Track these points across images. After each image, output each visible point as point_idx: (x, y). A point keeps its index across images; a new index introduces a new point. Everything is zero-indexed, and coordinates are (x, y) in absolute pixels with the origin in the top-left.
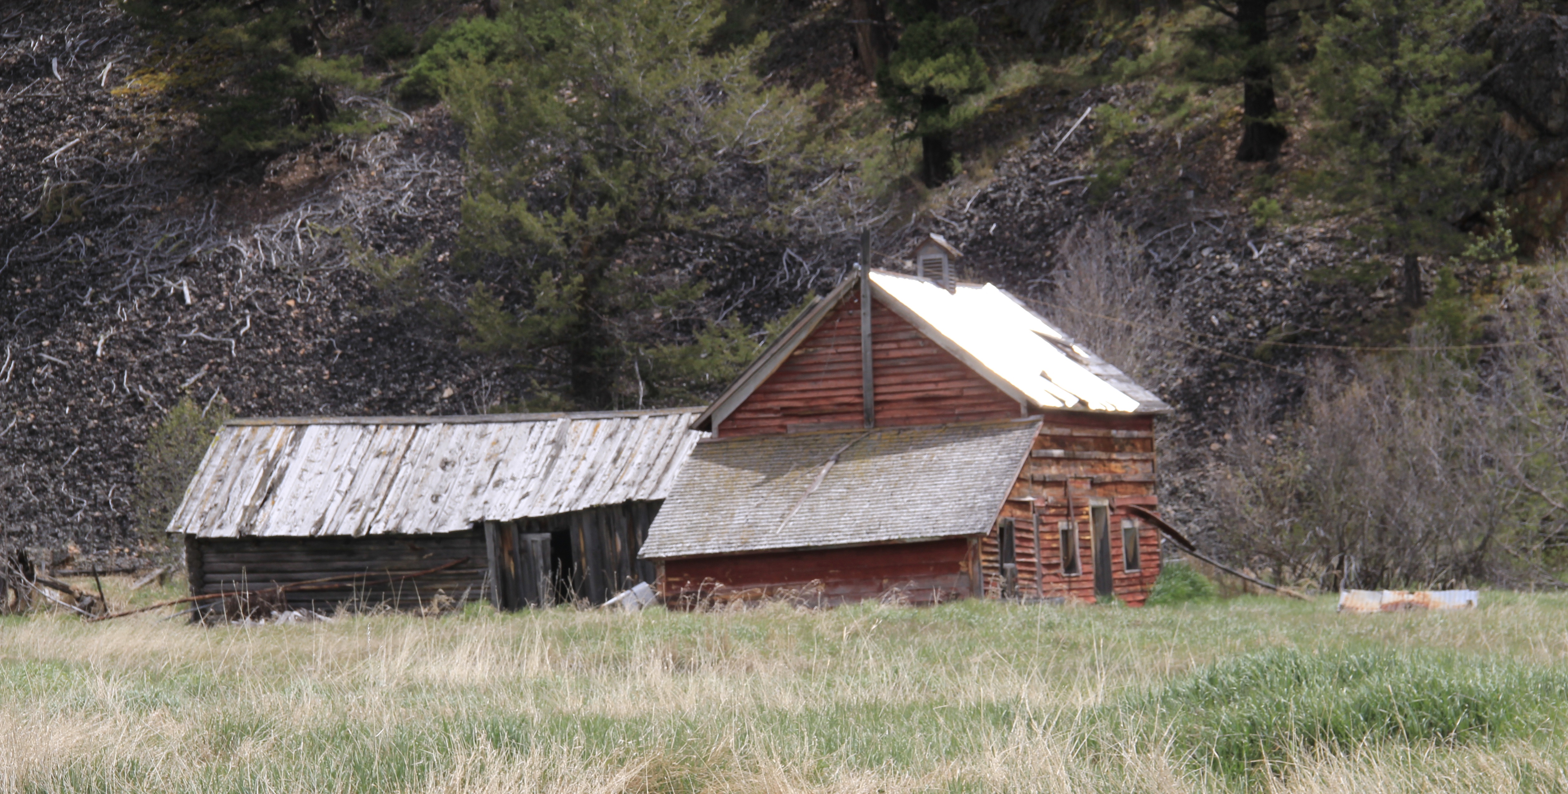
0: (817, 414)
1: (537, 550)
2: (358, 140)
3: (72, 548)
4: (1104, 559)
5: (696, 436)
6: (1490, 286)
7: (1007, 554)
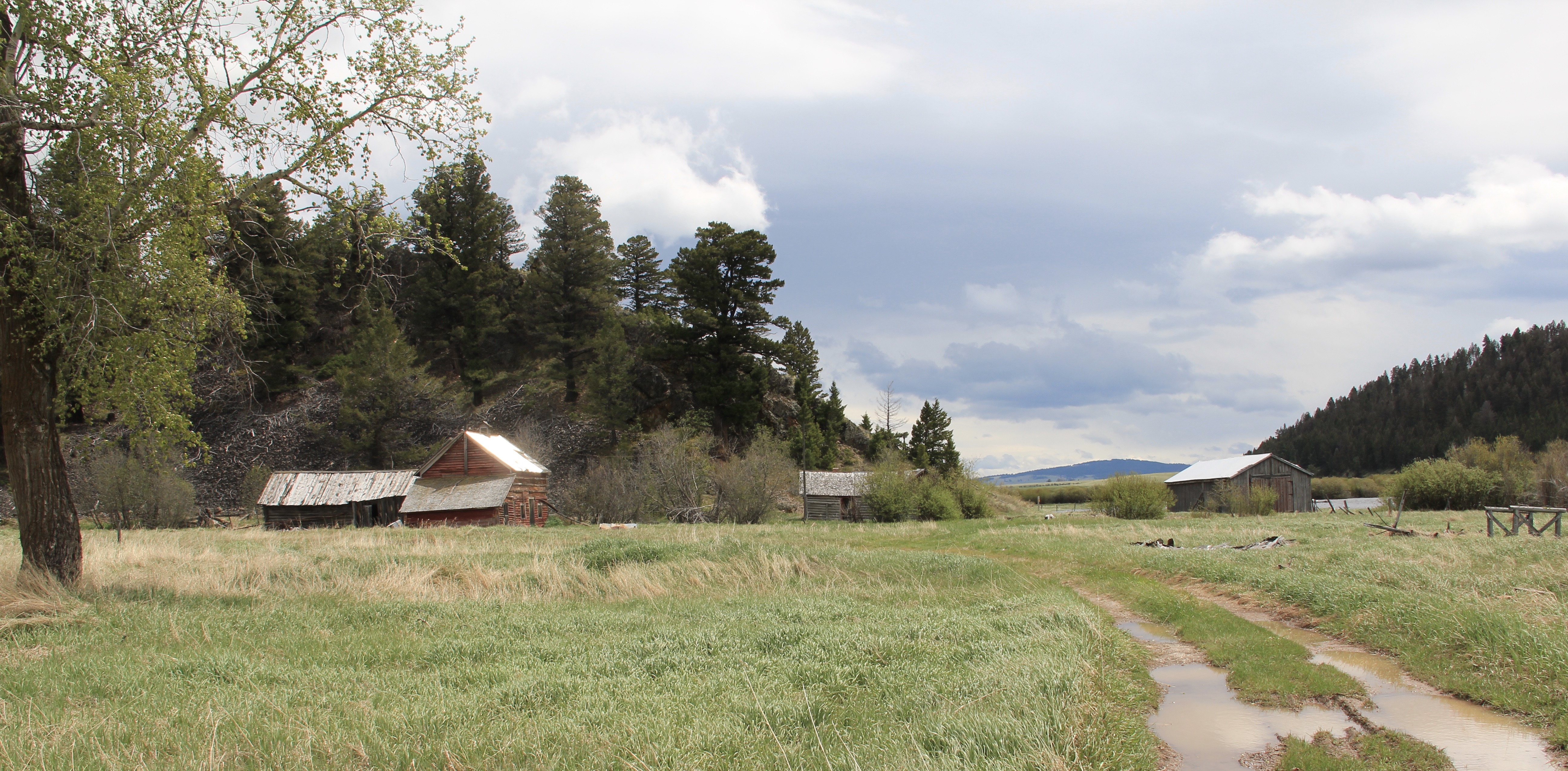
0: (451, 472)
1: (368, 510)
2: (305, 390)
3: (220, 508)
4: (532, 514)
5: (415, 478)
6: (636, 439)
7: (506, 512)
